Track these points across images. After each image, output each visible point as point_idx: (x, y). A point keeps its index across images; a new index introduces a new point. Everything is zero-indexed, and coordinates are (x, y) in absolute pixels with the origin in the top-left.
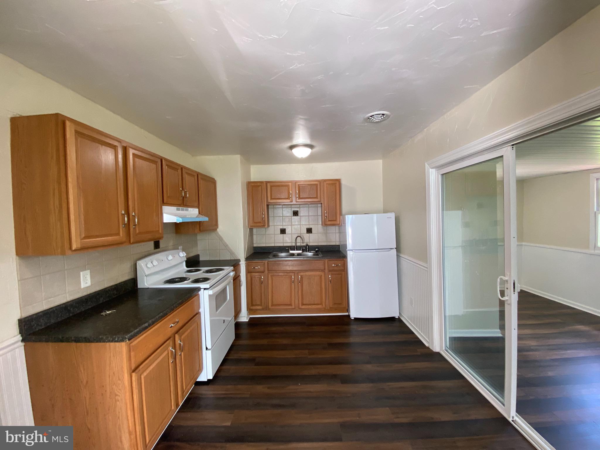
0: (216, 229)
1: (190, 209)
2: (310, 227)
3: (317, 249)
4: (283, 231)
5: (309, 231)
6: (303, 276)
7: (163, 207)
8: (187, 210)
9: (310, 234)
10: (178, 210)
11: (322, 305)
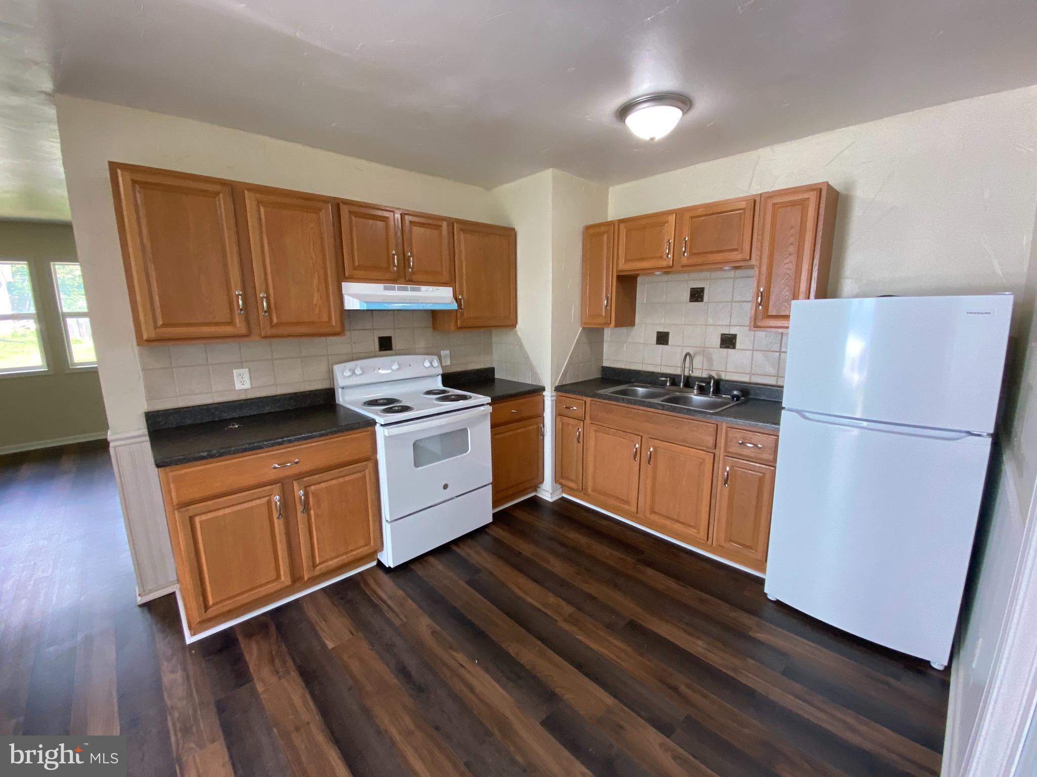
0: (514, 325)
1: (423, 288)
2: (733, 331)
3: (735, 393)
4: (662, 338)
5: (728, 341)
6: (660, 449)
7: (343, 284)
8: (419, 290)
9: (731, 351)
10: (386, 289)
11: (699, 530)
